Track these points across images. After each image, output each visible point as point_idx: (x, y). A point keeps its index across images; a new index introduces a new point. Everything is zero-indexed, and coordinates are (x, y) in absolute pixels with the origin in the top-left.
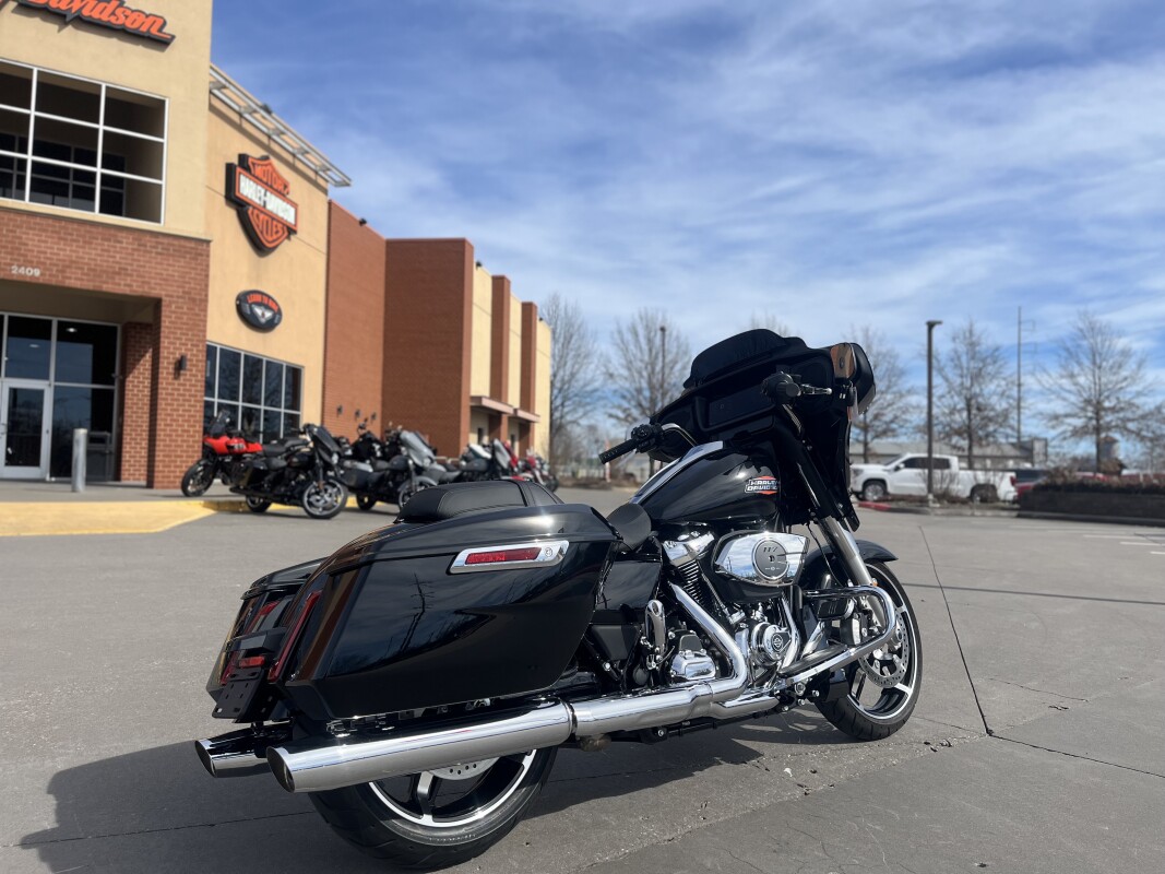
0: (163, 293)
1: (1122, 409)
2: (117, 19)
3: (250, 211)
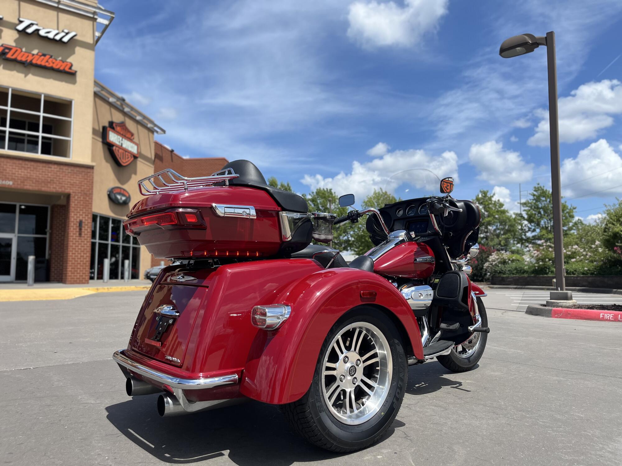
0: (71, 191)
2: (49, 64)
3: (114, 148)
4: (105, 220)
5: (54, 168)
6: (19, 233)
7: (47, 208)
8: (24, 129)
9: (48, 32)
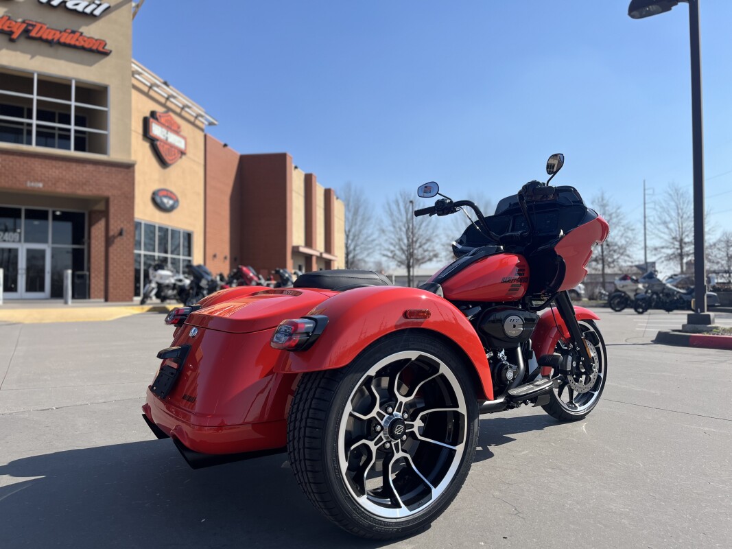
0: (110, 194)
2: (80, 43)
3: (158, 143)
4: (150, 228)
5: (89, 167)
6: (53, 242)
7: (83, 215)
8: (53, 121)
9: (77, 4)
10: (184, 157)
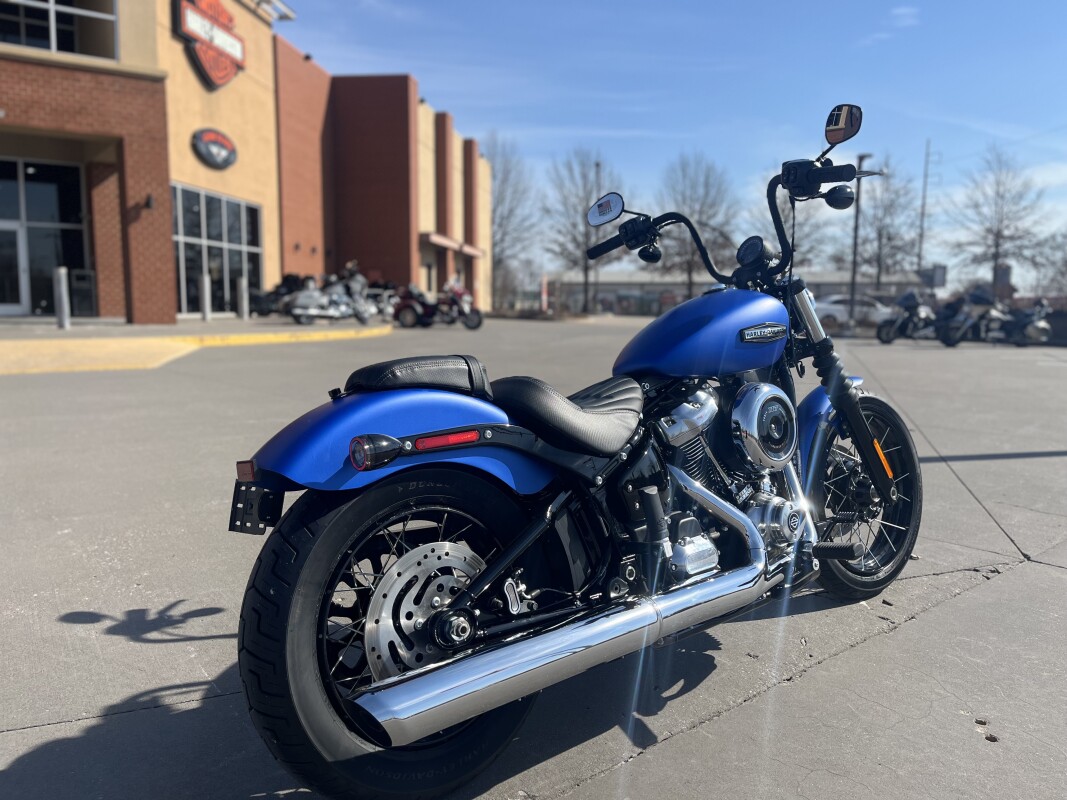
0: (124, 132)
1: (1020, 238)
3: (198, 46)
5: (86, 80)
6: (29, 219)
10: (241, 75)
